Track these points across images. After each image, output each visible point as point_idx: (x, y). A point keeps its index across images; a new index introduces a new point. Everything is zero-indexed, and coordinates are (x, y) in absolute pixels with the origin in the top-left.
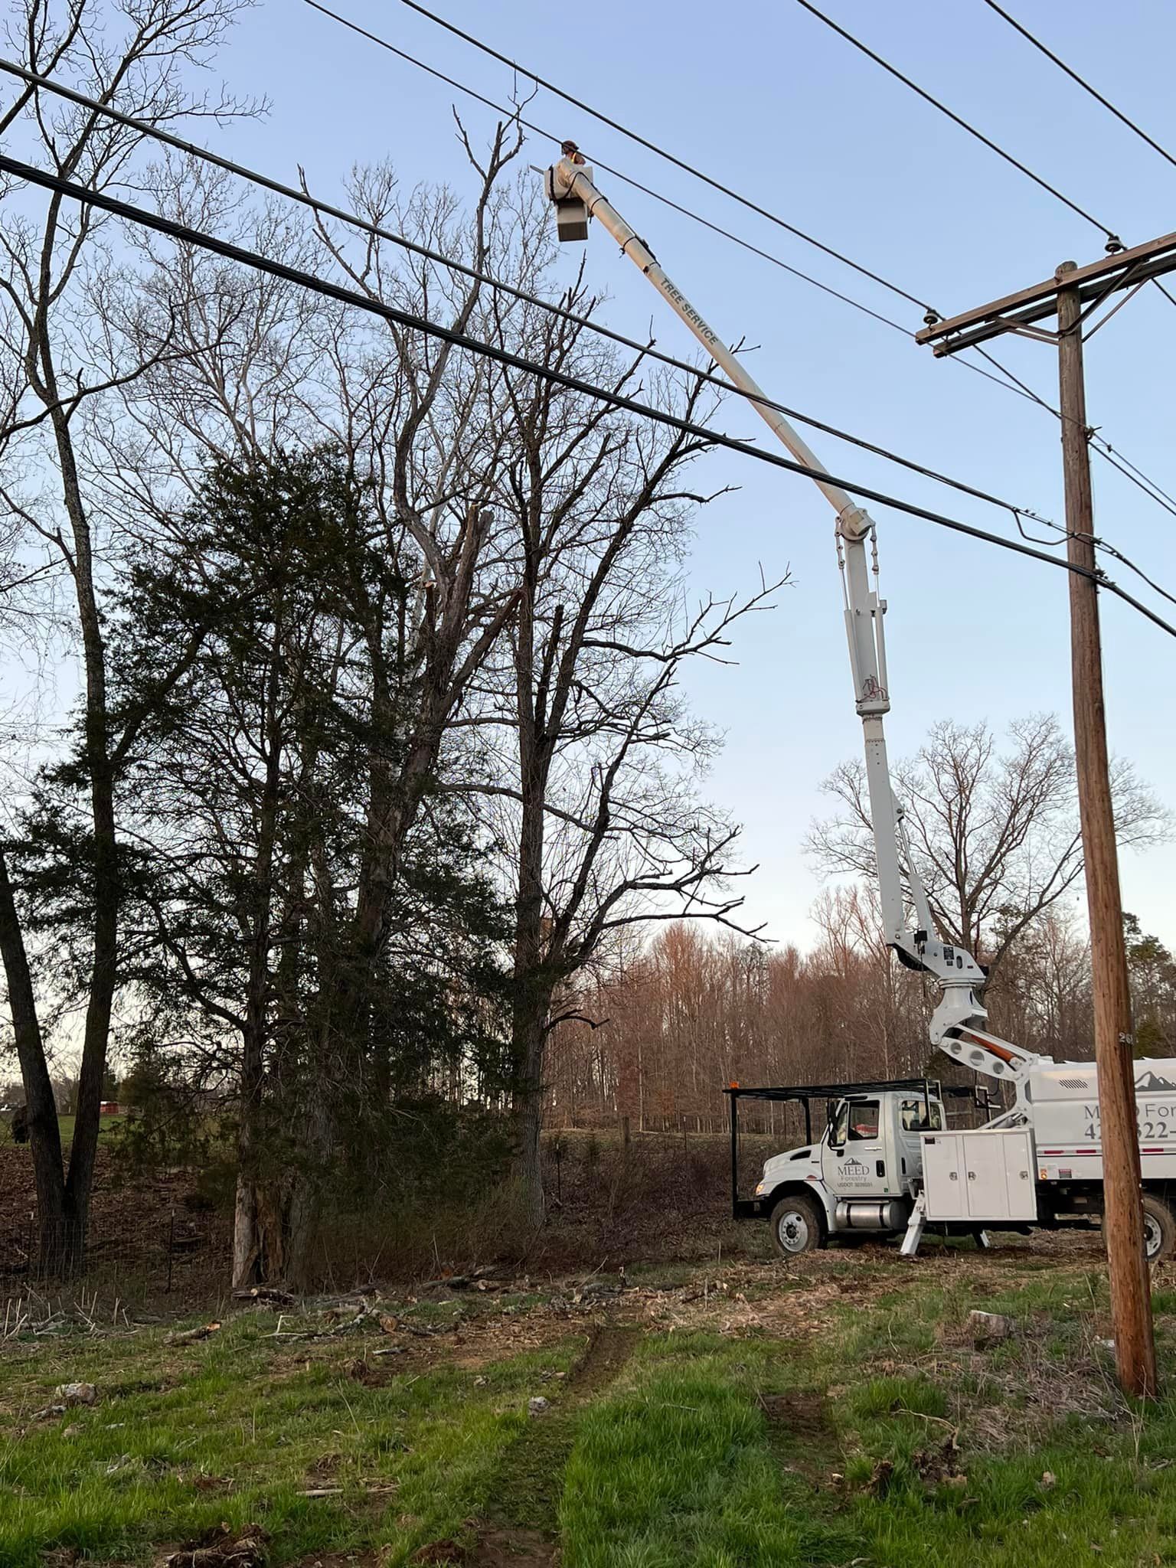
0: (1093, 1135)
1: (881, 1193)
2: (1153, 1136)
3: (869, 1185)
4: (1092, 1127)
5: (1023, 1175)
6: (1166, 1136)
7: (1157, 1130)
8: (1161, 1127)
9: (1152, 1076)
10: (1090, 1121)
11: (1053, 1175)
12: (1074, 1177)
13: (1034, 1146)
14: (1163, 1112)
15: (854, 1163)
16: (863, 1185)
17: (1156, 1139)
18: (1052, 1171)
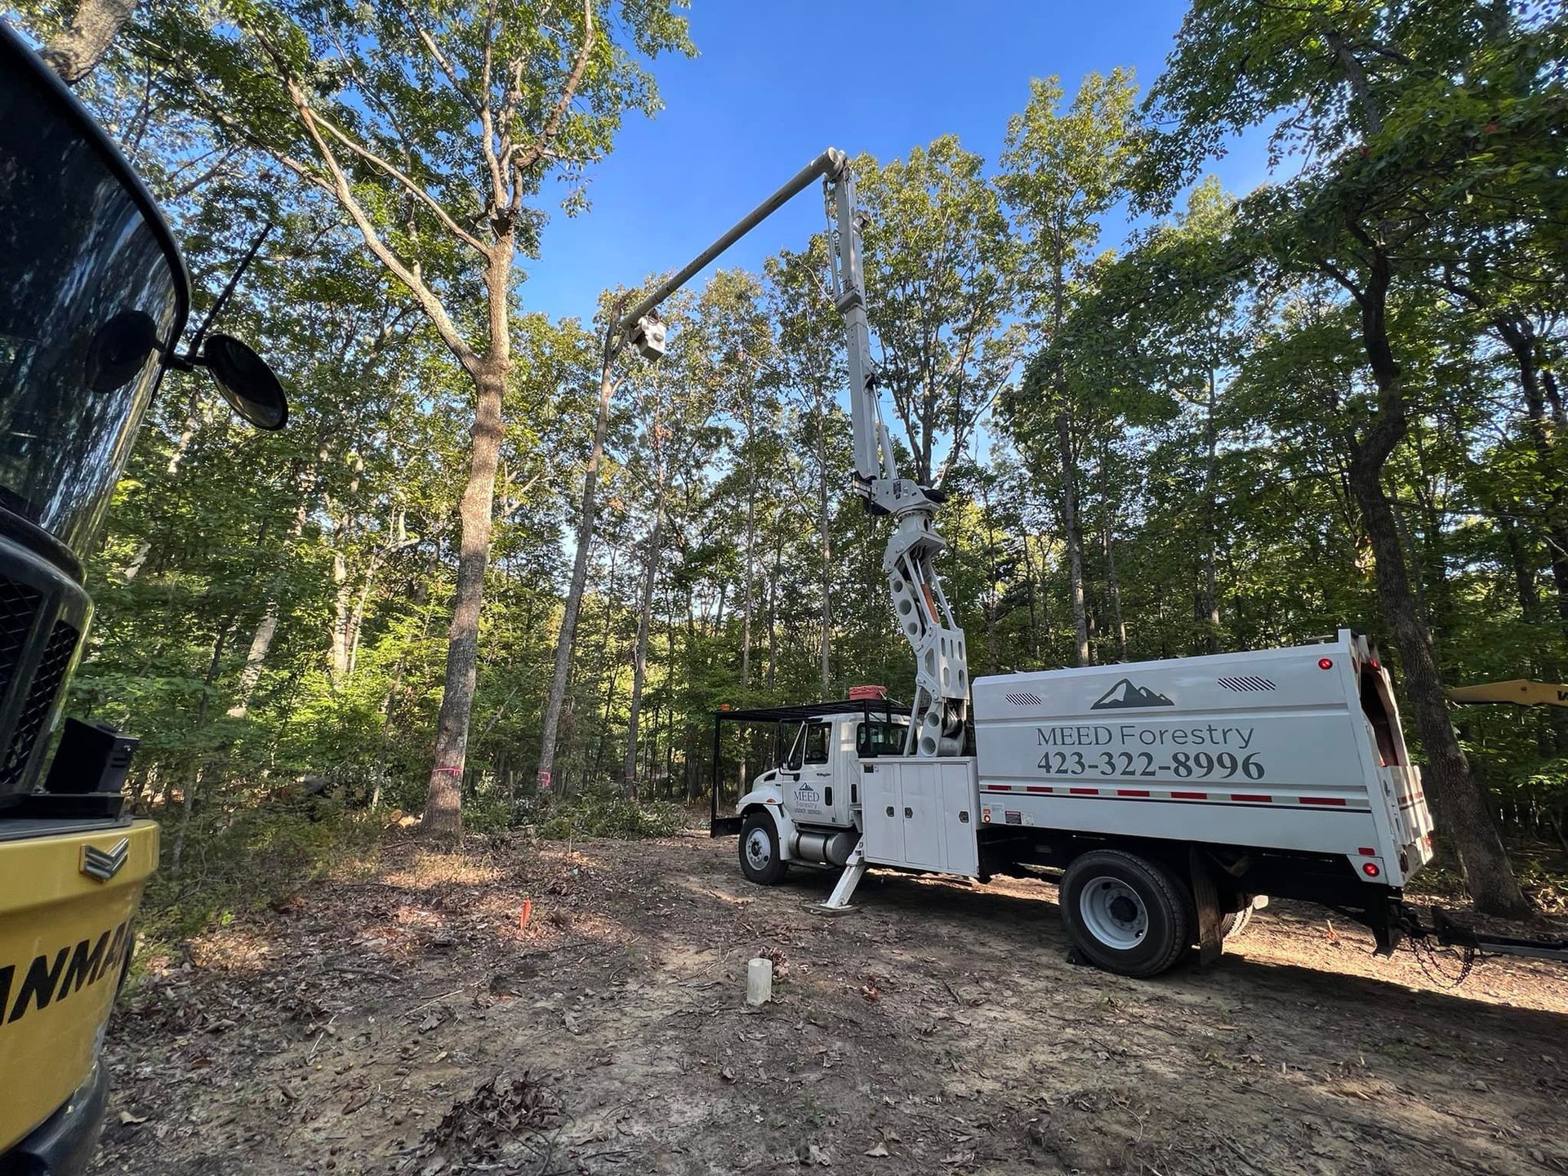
0: (1048, 767)
1: (828, 821)
2: (1133, 773)
3: (819, 813)
4: (1046, 756)
5: (964, 816)
6: (1153, 774)
7: (1139, 764)
8: (1145, 760)
9: (1129, 685)
10: (1045, 748)
11: (999, 819)
12: (1024, 823)
13: (977, 778)
14: (1148, 737)
15: (808, 788)
16: (814, 812)
17: (1138, 777)
18: (998, 812)
